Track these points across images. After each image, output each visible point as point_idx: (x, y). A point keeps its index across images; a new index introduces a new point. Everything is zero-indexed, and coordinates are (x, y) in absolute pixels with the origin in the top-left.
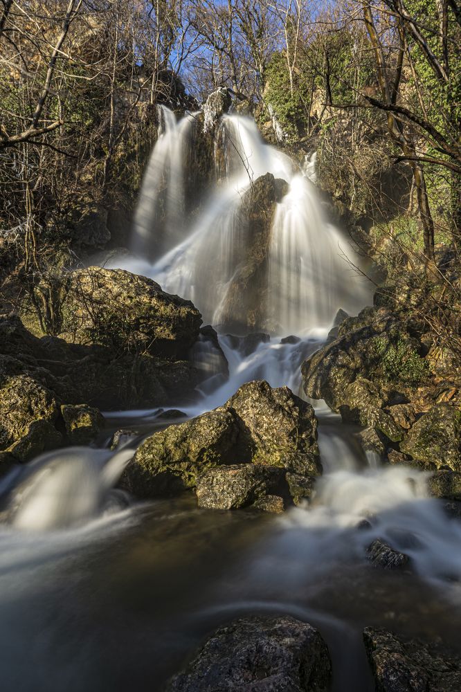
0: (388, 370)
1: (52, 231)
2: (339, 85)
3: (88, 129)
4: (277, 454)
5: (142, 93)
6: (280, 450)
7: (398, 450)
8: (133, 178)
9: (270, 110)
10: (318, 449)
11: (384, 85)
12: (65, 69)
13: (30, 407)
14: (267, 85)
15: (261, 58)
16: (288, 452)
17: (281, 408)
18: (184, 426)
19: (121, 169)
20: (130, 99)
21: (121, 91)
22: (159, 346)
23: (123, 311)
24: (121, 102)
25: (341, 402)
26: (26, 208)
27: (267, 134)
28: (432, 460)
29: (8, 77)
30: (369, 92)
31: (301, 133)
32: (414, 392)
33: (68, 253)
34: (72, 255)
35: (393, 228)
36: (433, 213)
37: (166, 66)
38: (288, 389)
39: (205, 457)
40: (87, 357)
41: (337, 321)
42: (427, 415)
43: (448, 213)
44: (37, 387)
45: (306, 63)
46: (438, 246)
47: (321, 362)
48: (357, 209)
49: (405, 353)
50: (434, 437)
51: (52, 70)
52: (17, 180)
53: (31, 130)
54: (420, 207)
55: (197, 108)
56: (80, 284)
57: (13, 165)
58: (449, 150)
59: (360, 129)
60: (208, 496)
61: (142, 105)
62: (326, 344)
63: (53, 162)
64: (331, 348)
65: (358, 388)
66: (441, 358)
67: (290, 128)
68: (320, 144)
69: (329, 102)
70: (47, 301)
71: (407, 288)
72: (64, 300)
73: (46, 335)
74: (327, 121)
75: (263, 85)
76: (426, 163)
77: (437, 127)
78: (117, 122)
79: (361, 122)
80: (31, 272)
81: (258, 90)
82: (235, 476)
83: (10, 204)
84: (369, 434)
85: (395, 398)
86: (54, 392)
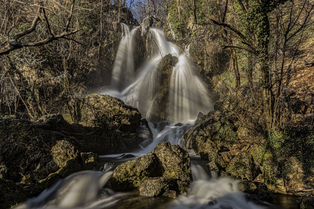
0: (220, 137)
1: (76, 78)
2: (200, 15)
3: (91, 33)
4: (174, 173)
5: (114, 18)
6: (175, 171)
7: (225, 171)
8: (111, 55)
9: (170, 26)
10: (191, 171)
11: (220, 14)
12: (80, 5)
13: (67, 154)
14: (169, 14)
15: (166, 2)
16: (178, 172)
17: (175, 153)
18: (134, 161)
19: (106, 51)
20: (109, 20)
21: (105, 16)
22: (124, 128)
23: (108, 112)
24: (105, 21)
25: (200, 150)
26: (64, 67)
27: (169, 37)
28: (240, 175)
29: (53, 8)
30: (213, 17)
31: (183, 36)
32: (231, 146)
33: (83, 87)
34: (85, 88)
35: (222, 77)
36: (240, 70)
37: (125, 6)
38: (178, 145)
39: (143, 174)
40: (92, 132)
41: (198, 117)
42: (237, 156)
43: (246, 70)
44: (70, 145)
45: (186, 5)
46: (242, 84)
47: (192, 134)
48: (207, 69)
49: (228, 130)
50: (240, 165)
51: (74, 5)
52: (59, 55)
53: (65, 33)
54: (234, 68)
55: (139, 25)
56: (89, 101)
57: (57, 48)
58: (247, 43)
59: (209, 34)
60: (144, 191)
61: (115, 23)
62: (194, 126)
63: (76, 47)
64: (196, 128)
65: (208, 145)
66: (243, 132)
67: (178, 34)
68: (191, 41)
69: (195, 22)
70: (74, 108)
71: (228, 102)
72: (82, 108)
73: (74, 122)
74: (194, 31)
75: (167, 14)
76: (237, 49)
77: (242, 33)
78: (104, 30)
79: (209, 31)
80: (67, 96)
81: (165, 17)
82: (155, 182)
83: (56, 65)
84: (212, 165)
85: (223, 149)
86: (78, 147)
